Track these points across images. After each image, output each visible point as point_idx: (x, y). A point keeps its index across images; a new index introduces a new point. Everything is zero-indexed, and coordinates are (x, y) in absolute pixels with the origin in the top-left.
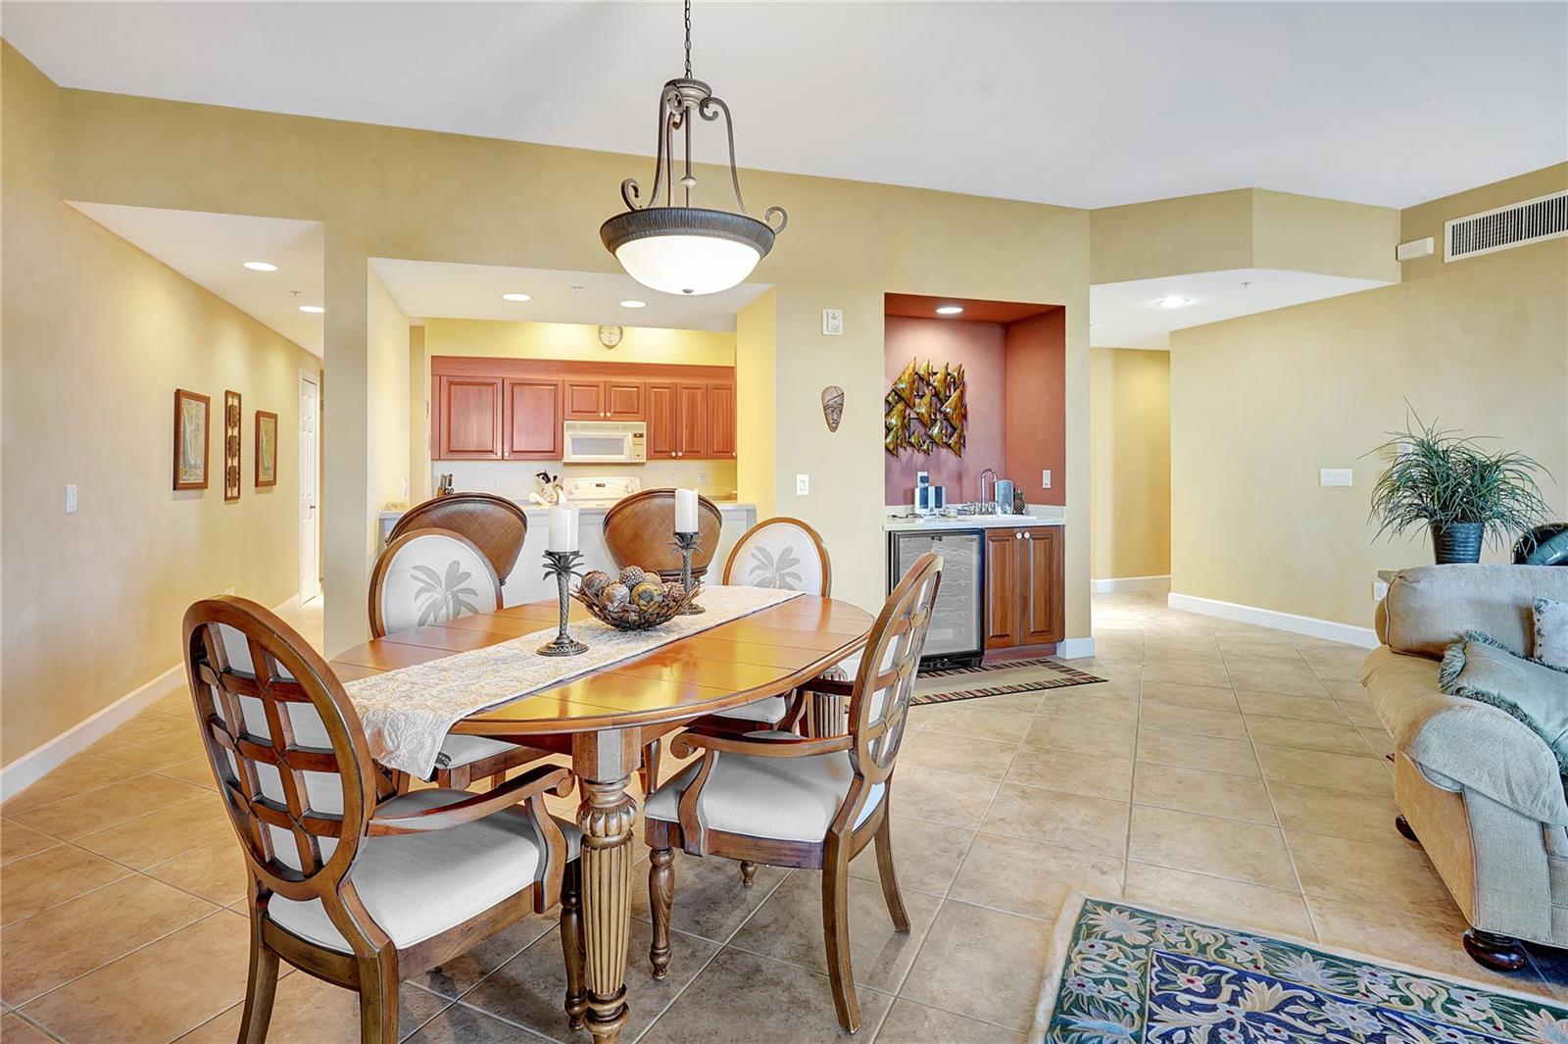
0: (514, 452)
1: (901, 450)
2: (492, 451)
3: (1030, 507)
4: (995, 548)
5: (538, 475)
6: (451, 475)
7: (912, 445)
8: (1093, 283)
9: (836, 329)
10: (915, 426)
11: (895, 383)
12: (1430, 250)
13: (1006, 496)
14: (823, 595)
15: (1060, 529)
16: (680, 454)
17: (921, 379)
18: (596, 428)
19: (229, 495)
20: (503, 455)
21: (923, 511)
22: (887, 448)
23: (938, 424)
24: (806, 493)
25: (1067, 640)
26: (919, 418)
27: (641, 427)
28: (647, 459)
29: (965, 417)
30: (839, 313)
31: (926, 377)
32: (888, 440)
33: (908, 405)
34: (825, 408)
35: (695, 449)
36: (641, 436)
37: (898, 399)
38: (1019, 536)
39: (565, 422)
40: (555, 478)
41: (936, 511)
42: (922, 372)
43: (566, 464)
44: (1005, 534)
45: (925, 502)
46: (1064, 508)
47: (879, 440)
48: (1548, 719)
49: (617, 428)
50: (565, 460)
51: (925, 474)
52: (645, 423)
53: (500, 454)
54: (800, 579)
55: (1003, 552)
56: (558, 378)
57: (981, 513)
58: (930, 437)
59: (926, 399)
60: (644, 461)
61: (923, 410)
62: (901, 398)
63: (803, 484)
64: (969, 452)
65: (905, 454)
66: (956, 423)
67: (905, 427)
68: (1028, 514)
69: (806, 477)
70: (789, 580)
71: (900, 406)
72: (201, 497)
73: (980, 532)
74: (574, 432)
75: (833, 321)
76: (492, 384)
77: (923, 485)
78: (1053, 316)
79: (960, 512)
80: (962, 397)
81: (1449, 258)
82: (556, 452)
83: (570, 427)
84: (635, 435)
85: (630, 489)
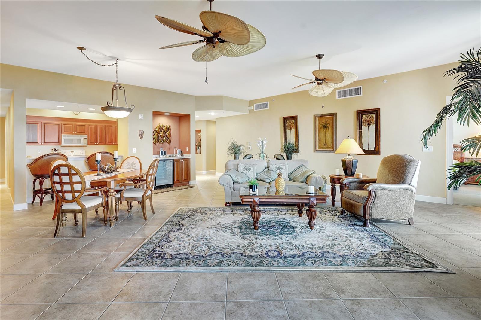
0: (45, 143)
1: (157, 143)
2: (38, 143)
3: (184, 155)
4: (176, 163)
5: (52, 149)
7: (159, 142)
8: (196, 110)
9: (142, 118)
10: (160, 138)
11: (155, 129)
12: (252, 109)
13: (179, 153)
14: (140, 169)
15: (189, 159)
16: (98, 143)
17: (161, 128)
18: (71, 136)
20: (41, 144)
21: (162, 156)
22: (153, 142)
23: (165, 137)
24: (135, 152)
25: (191, 181)
26: (161, 136)
27: (86, 136)
28: (88, 145)
29: (171, 136)
30: (143, 115)
31: (162, 127)
32: (154, 141)
33: (158, 133)
34: (140, 134)
35: (102, 142)
36: (86, 139)
37: (156, 132)
38: (181, 160)
39: (62, 135)
40: (58, 150)
41: (164, 156)
42: (161, 126)
43: (62, 146)
44: (178, 160)
45: (162, 154)
46: (190, 155)
47: (151, 141)
48: (234, 176)
49: (79, 136)
50: (62, 145)
51: (162, 148)
52: (87, 135)
53: (40, 143)
54: (136, 167)
55: (178, 163)
56: (60, 122)
57: (174, 156)
58: (163, 140)
59: (162, 132)
60: (87, 145)
61: (162, 134)
62: (157, 132)
63: (135, 150)
64: (172, 143)
65: (158, 144)
66: (169, 137)
67: (158, 138)
68: (184, 156)
69: (135, 149)
70: (134, 167)
71: (156, 134)
73: (173, 160)
74: (64, 137)
75: (141, 117)
76: (38, 124)
77: (161, 151)
78: (188, 116)
79: (169, 156)
80: (170, 132)
81: (255, 110)
82: (59, 143)
83: (63, 136)
84: (84, 138)
85: (82, 153)
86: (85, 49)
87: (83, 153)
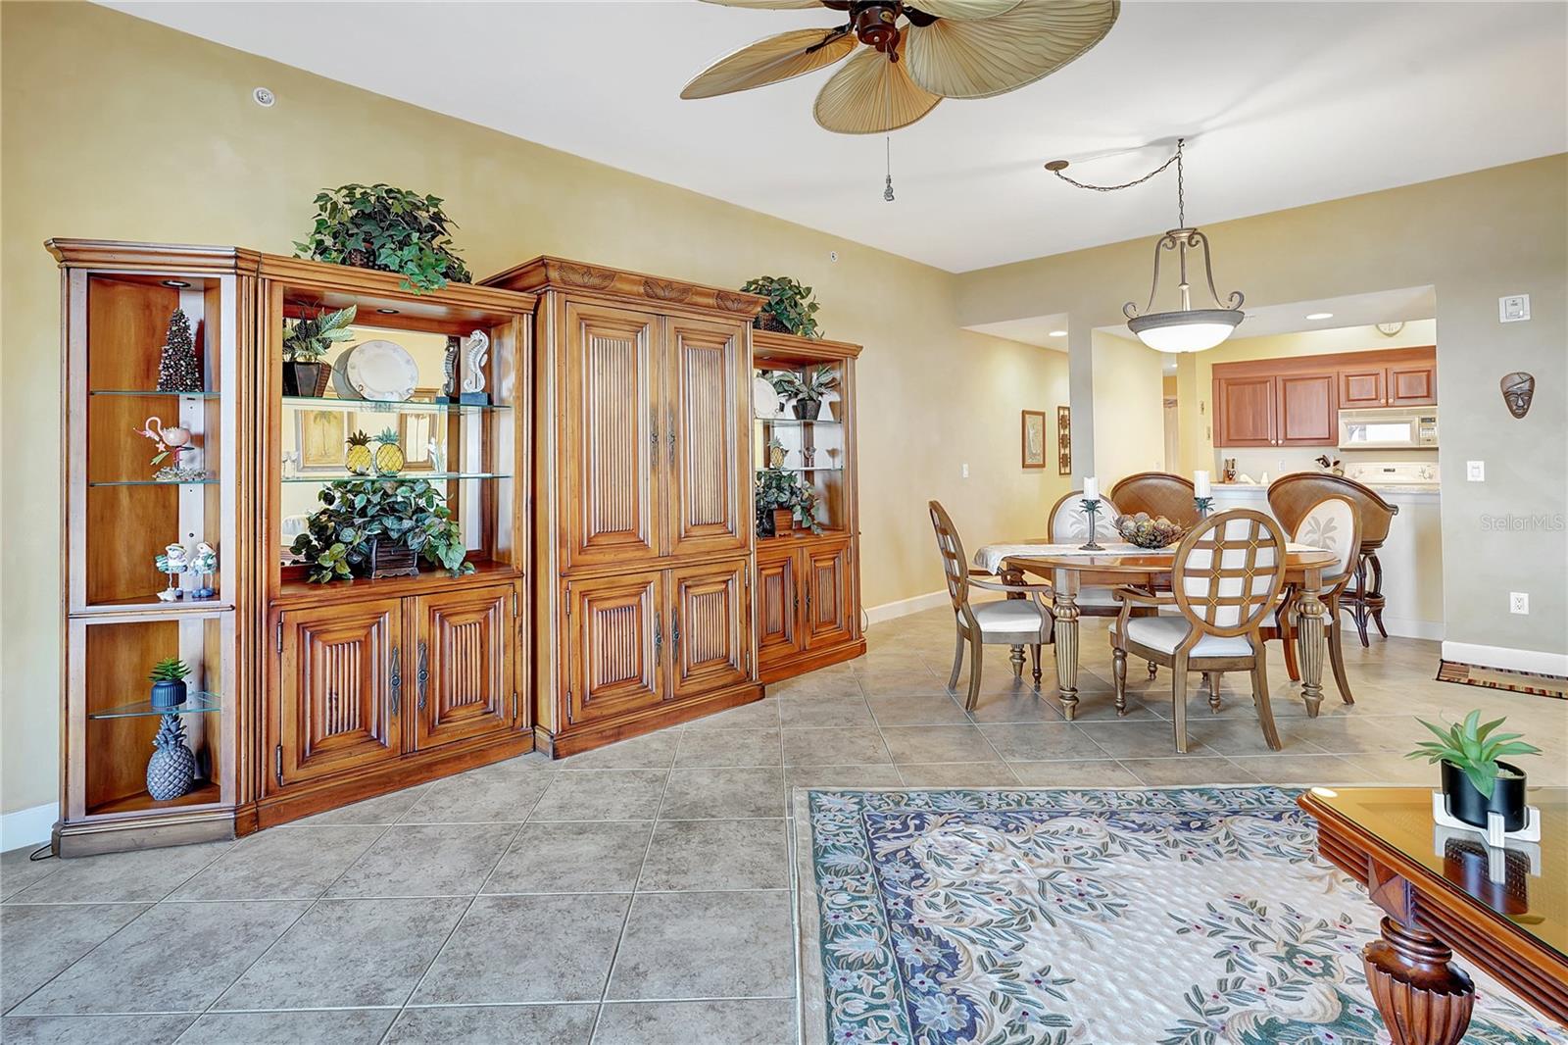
0: (1287, 439)
2: (1266, 439)
5: (1319, 460)
6: (1234, 460)
9: (1518, 314)
18: (1375, 415)
19: (1063, 472)
20: (1277, 441)
24: (1481, 479)
27: (1433, 411)
30: (1523, 298)
36: (1430, 420)
39: (1340, 410)
40: (1337, 462)
43: (1341, 450)
49: (1400, 414)
50: (1340, 446)
53: (1274, 441)
56: (1331, 371)
69: (1480, 464)
72: (1042, 472)
74: (1346, 419)
75: (1513, 308)
76: (1266, 382)
82: (1331, 439)
83: (1344, 415)
84: (1423, 420)
85: (1426, 475)
86: (1064, 164)
87: (1431, 477)
